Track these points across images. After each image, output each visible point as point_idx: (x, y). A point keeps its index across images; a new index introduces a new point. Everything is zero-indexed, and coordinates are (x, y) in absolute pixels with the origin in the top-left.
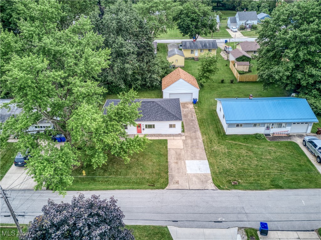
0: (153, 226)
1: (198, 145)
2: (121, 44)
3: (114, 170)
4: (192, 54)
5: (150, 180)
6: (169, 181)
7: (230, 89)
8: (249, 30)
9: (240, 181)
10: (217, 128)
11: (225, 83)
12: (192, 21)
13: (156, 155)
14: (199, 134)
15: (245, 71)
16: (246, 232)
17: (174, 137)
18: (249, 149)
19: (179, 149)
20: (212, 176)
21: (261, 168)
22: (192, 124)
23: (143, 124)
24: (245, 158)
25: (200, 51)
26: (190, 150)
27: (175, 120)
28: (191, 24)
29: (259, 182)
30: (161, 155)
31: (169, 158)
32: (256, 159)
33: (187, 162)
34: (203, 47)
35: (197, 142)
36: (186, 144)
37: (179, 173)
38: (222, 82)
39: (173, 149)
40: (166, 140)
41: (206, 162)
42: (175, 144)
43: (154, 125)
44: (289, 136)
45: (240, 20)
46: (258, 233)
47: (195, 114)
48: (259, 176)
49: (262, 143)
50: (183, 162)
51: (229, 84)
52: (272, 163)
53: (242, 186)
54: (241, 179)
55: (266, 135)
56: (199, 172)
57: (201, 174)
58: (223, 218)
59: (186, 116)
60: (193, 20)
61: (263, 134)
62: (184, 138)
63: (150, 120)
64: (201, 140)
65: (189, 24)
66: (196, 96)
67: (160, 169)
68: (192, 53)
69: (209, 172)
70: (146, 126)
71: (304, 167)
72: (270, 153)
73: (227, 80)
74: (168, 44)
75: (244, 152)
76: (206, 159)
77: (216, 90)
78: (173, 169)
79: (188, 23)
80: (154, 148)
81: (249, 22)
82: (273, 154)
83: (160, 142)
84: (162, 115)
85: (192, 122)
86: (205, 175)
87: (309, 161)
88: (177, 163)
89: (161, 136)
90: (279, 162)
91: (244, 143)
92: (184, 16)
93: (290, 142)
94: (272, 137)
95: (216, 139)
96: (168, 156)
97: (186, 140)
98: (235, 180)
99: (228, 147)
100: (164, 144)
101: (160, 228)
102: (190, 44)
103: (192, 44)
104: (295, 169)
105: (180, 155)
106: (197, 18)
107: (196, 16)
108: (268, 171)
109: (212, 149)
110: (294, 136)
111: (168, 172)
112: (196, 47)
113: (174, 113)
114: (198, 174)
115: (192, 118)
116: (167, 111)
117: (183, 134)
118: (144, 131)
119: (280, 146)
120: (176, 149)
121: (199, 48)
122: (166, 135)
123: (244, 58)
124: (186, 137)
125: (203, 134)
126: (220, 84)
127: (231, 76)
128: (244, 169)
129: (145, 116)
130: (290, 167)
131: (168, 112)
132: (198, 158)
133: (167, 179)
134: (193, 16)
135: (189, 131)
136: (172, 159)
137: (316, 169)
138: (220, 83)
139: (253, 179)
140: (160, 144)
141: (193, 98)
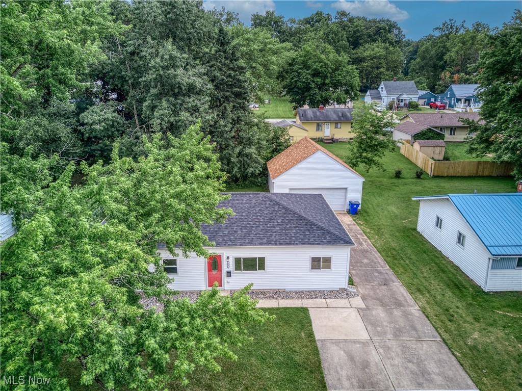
2: (172, 58)
4: (318, 132)
7: (420, 188)
8: (405, 110)
10: (443, 271)
11: (405, 178)
12: (314, 75)
13: (279, 366)
15: (437, 158)
17: (329, 301)
19: (354, 342)
22: (365, 261)
23: (229, 254)
25: (334, 125)
26: (395, 346)
27: (329, 243)
28: (313, 82)
30: (296, 365)
31: (329, 379)
34: (339, 118)
35: (406, 315)
36: (374, 325)
38: (398, 175)
39: (337, 342)
42: (336, 324)
43: (262, 260)
45: (388, 93)
47: (366, 237)
51: (413, 180)
60: (316, 74)
62: (358, 302)
63: (251, 243)
64: (415, 310)
65: (309, 81)
66: (356, 195)
68: (318, 130)
70: (237, 261)
73: (408, 173)
76: (470, 382)
77: (390, 190)
79: (307, 78)
80: (268, 339)
81: (405, 96)
83: (285, 315)
84: (286, 229)
85: (366, 257)
89: (286, 298)
92: (300, 67)
95: (459, 304)
96: (326, 372)
97: (368, 308)
100: (301, 322)
102: (313, 113)
103: (318, 113)
105: (365, 365)
106: (323, 69)
107: (321, 67)
112: (327, 118)
115: (360, 247)
116: (301, 218)
117: (352, 289)
118: (229, 279)
120: (345, 341)
121: (332, 119)
122: (300, 294)
123: (431, 134)
124: (364, 299)
126: (395, 180)
129: (236, 232)
131: (305, 219)
132: (437, 379)
134: (317, 66)
135: (367, 281)
136: (341, 386)
138: (392, 178)
140: (286, 322)
141: (349, 199)
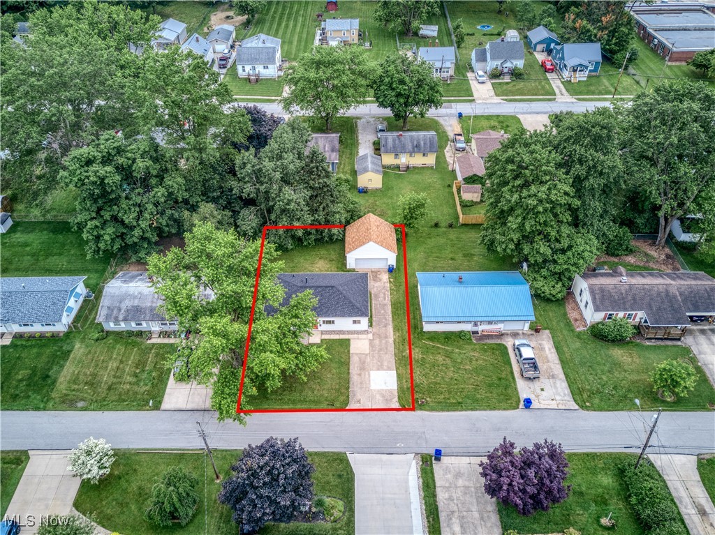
0: (332, 452)
1: (387, 349)
3: (287, 385)
4: (396, 160)
5: (329, 398)
6: (350, 399)
7: (445, 240)
8: (507, 79)
9: (428, 399)
10: (415, 318)
11: (440, 227)
14: (390, 328)
15: (475, 200)
16: (422, 458)
17: (359, 335)
18: (448, 355)
19: (363, 354)
20: (398, 393)
21: (455, 382)
22: (383, 312)
23: (320, 319)
24: (440, 368)
25: (409, 154)
26: (376, 356)
27: (359, 316)
29: (448, 401)
30: (342, 363)
31: (351, 368)
32: (452, 369)
33: (372, 372)
34: (413, 149)
35: (387, 342)
36: (373, 347)
37: (361, 388)
38: (436, 225)
39: (357, 354)
40: (349, 340)
41: (394, 373)
42: (359, 346)
43: (333, 321)
44: (501, 335)
46: (433, 458)
47: (389, 294)
48: (450, 392)
49: (466, 346)
50: (367, 373)
51: (445, 229)
52: (470, 376)
53: (429, 406)
54: (430, 397)
55: (474, 333)
56: (384, 387)
57: (386, 391)
58: (402, 443)
59: (377, 296)
61: (469, 332)
62: (370, 336)
63: (329, 315)
64: (391, 340)
66: (392, 261)
67: (340, 383)
68: (395, 158)
69: (395, 387)
70: (324, 322)
71: (503, 381)
72: (471, 360)
73: (444, 221)
74: (358, 118)
75: (440, 358)
76: (395, 368)
77: (424, 243)
78: (355, 384)
80: (333, 353)
81: (508, 64)
82: (474, 362)
83: (341, 343)
84: (343, 309)
85: (384, 309)
86: (391, 391)
87: (512, 373)
88: (360, 375)
89: (343, 334)
90: (478, 375)
91: (444, 345)
93: (500, 344)
94: (480, 336)
96: (350, 365)
97: (373, 339)
98: (423, 398)
99: (424, 350)
100: (346, 345)
101: (338, 454)
102: (393, 140)
103: (397, 142)
104: (493, 384)
105: (364, 362)
108: (462, 386)
109: (404, 354)
110: (507, 335)
111: (349, 388)
112: (403, 150)
113: (358, 306)
114: (383, 390)
115: (384, 301)
117: (370, 330)
118: (320, 327)
119: (485, 351)
120: (360, 353)
121: (407, 150)
122: (348, 333)
123: (476, 178)
124: (373, 335)
125: (396, 329)
126: (433, 229)
127: (451, 211)
128: (436, 383)
129: (323, 310)
130: (488, 380)
131: (352, 303)
132: (385, 367)
133: (348, 396)
134: (401, 88)
135: (379, 324)
136: (354, 369)
137: (515, 384)
138: (432, 227)
139: (443, 396)
140: (341, 345)
141: (389, 264)
